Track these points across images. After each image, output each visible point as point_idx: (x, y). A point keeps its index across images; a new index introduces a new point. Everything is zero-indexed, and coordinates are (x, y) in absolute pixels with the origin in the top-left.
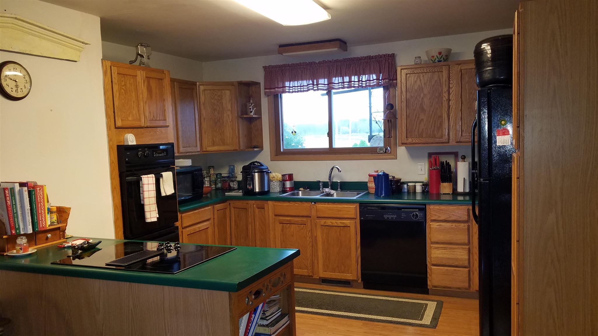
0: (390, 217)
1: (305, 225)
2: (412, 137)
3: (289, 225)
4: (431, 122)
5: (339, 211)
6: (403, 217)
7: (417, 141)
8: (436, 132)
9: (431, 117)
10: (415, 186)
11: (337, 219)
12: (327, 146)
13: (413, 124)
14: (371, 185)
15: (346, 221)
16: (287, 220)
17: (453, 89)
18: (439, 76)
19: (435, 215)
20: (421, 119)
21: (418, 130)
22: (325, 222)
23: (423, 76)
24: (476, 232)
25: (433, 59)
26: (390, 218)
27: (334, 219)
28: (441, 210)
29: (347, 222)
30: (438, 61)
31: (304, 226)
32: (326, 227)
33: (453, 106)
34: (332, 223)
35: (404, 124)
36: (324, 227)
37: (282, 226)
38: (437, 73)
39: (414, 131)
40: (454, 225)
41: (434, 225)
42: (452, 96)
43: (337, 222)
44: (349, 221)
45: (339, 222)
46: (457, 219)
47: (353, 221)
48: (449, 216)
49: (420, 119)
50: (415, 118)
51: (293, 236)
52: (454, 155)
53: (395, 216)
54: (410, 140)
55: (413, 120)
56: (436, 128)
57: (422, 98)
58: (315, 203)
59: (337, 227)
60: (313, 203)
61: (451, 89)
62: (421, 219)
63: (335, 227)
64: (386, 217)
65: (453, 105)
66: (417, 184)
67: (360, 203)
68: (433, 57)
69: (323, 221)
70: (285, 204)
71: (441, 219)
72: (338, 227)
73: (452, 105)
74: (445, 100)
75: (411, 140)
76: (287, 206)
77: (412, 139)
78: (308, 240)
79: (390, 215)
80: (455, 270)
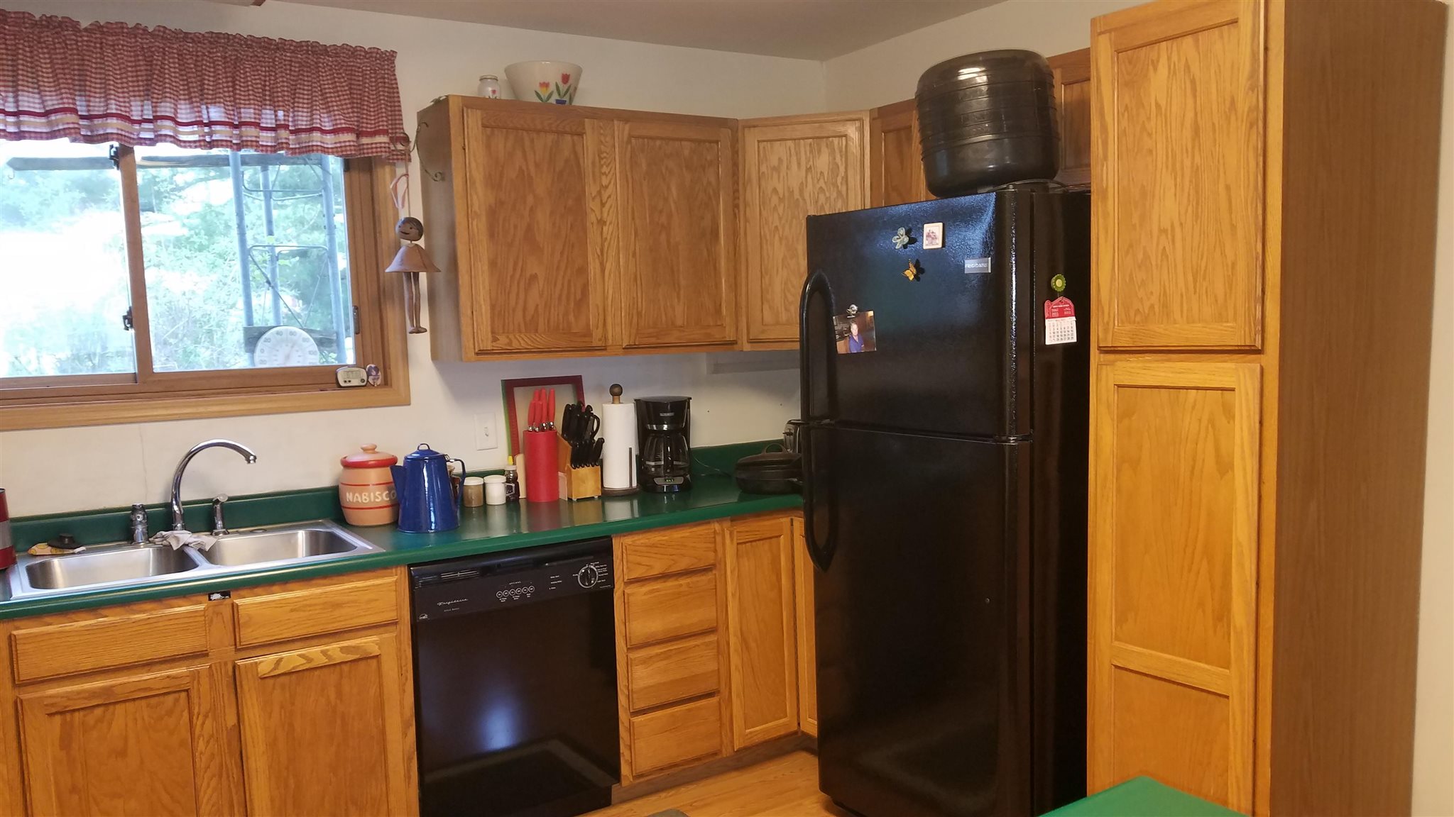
0: (516, 594)
1: (184, 695)
2: (506, 331)
3: (99, 711)
4: (559, 286)
5: (337, 605)
6: (553, 585)
7: (522, 342)
8: (572, 318)
9: (558, 268)
10: (484, 485)
11: (326, 640)
12: (127, 365)
13: (507, 291)
14: (369, 497)
15: (364, 640)
16: (93, 694)
17: (609, 191)
18: (574, 145)
19: (639, 564)
20: (531, 276)
21: (525, 309)
22: (280, 660)
23: (532, 141)
24: (735, 592)
25: (544, 95)
26: (516, 598)
27: (308, 642)
28: (653, 546)
29: (369, 642)
30: (558, 101)
31: (177, 700)
32: (282, 679)
33: (612, 242)
34: (309, 660)
35: (484, 288)
36: (271, 681)
37: (63, 725)
38: (568, 138)
39: (511, 312)
40: (683, 581)
41: (640, 594)
42: (607, 210)
43: (328, 650)
44: (374, 638)
45: (334, 649)
46: (692, 565)
47: (389, 635)
48: (673, 560)
49: (528, 275)
50: (514, 270)
51: (122, 753)
52: (570, 385)
53: (531, 588)
54: (503, 341)
55: (509, 278)
56: (572, 305)
57: (531, 210)
58: (225, 594)
59: (325, 671)
60: (216, 596)
61: (605, 191)
62: (602, 584)
63: (317, 673)
64: (502, 596)
65: (611, 239)
66: (488, 479)
67: (410, 566)
68: (545, 85)
69: (266, 662)
70: (77, 625)
71: (655, 572)
72: (332, 669)
73: (609, 238)
74: (595, 221)
75: (508, 340)
76: (88, 630)
77: (508, 337)
78: (201, 753)
79: (515, 587)
80: (689, 710)
